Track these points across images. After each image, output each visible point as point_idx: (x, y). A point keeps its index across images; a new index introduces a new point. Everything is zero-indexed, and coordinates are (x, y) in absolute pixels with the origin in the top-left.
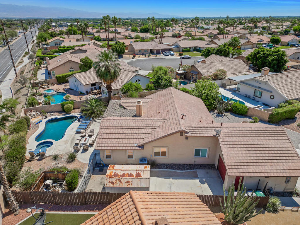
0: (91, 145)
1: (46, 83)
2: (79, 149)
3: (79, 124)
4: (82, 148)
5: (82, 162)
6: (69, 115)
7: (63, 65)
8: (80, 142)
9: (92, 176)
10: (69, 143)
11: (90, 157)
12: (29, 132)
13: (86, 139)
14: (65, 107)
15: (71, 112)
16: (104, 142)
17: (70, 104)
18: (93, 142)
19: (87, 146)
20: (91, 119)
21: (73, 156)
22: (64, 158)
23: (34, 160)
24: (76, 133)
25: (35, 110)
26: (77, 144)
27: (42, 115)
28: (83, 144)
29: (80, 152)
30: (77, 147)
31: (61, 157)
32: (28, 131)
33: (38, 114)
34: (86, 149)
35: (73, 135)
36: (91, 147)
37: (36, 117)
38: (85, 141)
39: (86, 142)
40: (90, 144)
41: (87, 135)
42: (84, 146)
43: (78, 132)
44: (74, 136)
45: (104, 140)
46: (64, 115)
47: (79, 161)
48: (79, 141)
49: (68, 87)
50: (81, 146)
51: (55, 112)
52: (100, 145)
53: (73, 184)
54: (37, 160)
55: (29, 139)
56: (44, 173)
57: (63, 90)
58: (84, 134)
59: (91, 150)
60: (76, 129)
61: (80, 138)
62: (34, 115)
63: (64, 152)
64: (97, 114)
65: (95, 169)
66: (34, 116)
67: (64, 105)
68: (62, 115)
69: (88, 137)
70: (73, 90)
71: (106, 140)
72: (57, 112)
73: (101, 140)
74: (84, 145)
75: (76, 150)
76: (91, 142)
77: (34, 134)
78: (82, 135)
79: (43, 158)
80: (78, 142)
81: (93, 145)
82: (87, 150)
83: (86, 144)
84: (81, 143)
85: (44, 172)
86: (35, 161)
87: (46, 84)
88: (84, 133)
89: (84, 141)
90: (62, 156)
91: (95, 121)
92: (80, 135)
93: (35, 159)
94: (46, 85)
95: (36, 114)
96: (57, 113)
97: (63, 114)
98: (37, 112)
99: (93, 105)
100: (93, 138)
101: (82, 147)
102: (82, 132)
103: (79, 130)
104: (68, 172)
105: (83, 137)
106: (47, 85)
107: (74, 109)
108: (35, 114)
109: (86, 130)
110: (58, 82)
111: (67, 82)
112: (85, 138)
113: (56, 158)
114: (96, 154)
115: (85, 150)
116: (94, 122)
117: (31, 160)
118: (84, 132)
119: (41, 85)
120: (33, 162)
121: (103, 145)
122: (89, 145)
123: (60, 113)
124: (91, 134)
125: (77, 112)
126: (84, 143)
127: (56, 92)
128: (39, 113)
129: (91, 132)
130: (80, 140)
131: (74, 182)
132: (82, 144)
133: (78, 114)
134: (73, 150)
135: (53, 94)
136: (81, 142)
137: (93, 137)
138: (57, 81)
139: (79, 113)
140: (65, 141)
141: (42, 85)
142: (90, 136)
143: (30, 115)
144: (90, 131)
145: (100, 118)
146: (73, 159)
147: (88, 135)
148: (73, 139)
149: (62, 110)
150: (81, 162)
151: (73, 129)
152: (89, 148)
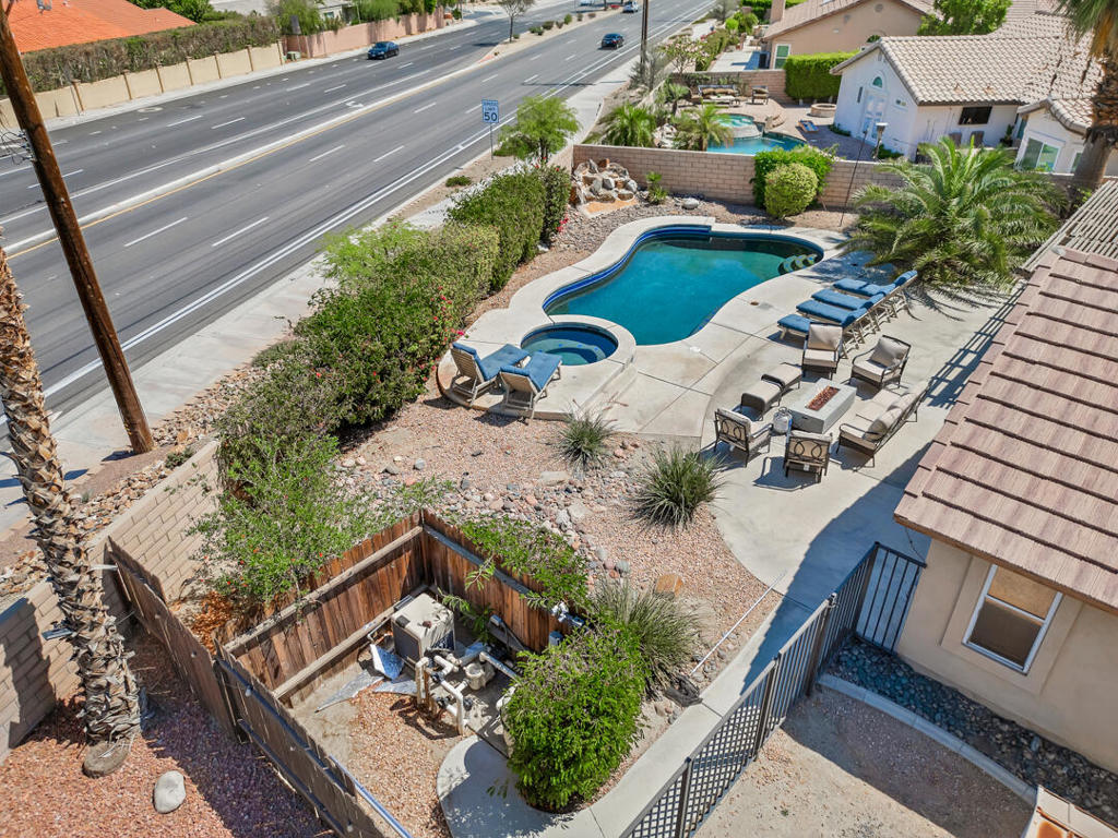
0: (854, 453)
1: (731, 83)
2: (752, 446)
3: (817, 287)
4: (778, 448)
5: (737, 552)
6: (774, 232)
7: (840, 19)
8: (777, 398)
9: (779, 740)
10: (711, 380)
11: (813, 544)
12: (544, 256)
13: (833, 391)
14: (771, 176)
15: (797, 219)
16: (1019, 484)
17: (803, 169)
18: (881, 433)
19: (819, 443)
20: (910, 276)
21: (691, 482)
22: (628, 471)
23: (468, 408)
24: (775, 338)
25: (622, 164)
26: (753, 406)
27: (641, 199)
28: (798, 422)
29: (755, 467)
30: (744, 427)
31: (620, 452)
32: (541, 248)
33: (625, 185)
34: (806, 467)
35: (753, 343)
36: (843, 468)
37: (613, 200)
38: (817, 404)
39: (823, 414)
40: (843, 441)
41: (844, 371)
42: (801, 440)
43: (789, 335)
44: (761, 349)
45: (1021, 454)
46: (753, 224)
47: (718, 537)
48: (775, 389)
49: (829, 121)
50: (773, 432)
51: (709, 200)
52: (967, 495)
53: (567, 765)
54: (479, 414)
55: (521, 289)
56: (418, 529)
57: (799, 128)
58: (828, 356)
59: (842, 488)
60: (788, 310)
61: (789, 374)
62: (605, 185)
63: (653, 429)
64: (965, 256)
65: (828, 680)
66: (602, 191)
67: (770, 169)
68: (742, 223)
69: (850, 384)
70: (848, 134)
71: (1050, 464)
72: (720, 201)
73: (991, 442)
74: (796, 433)
75: (733, 451)
76: (866, 427)
77: (559, 272)
78: (812, 355)
79: (514, 412)
80: (766, 392)
81: (870, 454)
82: (812, 477)
83: (818, 426)
84: (786, 412)
85: (428, 521)
86: (472, 414)
87: (730, 91)
88: (829, 347)
89: (808, 403)
90: (624, 447)
91: (931, 303)
92: (795, 355)
93: (476, 402)
94: (727, 94)
95: (616, 183)
96: (720, 209)
97: (747, 217)
98: (627, 178)
99: (957, 184)
100: (881, 407)
101: (784, 439)
102: (817, 339)
103: (804, 323)
104: (572, 612)
105: (812, 372)
106: (733, 95)
107: (815, 205)
108: (612, 181)
109: (846, 338)
110: (786, 91)
111: (831, 98)
112: (822, 385)
113: (583, 443)
114: (881, 553)
115: (794, 472)
116: (919, 308)
117: (454, 397)
118: (831, 343)
119: (705, 91)
120: (457, 415)
121: (998, 508)
122: (835, 439)
123: (732, 212)
124: (878, 371)
125: (828, 228)
126: (805, 417)
127: (760, 129)
128: (633, 184)
129: (880, 355)
130: (785, 389)
131: (577, 748)
132: (787, 418)
133: (830, 239)
134: (709, 438)
135: (747, 135)
136: (787, 402)
137: (884, 397)
138: (784, 87)
139: (836, 235)
140: (688, 362)
141: (711, 90)
142: (867, 386)
143: (588, 181)
144: (879, 348)
145: (967, 290)
146: (677, 502)
147: (853, 374)
148: (743, 366)
149: (750, 198)
150: (728, 552)
151: (766, 306)
152: (834, 467)
